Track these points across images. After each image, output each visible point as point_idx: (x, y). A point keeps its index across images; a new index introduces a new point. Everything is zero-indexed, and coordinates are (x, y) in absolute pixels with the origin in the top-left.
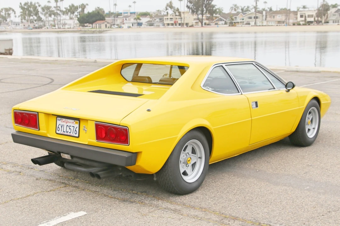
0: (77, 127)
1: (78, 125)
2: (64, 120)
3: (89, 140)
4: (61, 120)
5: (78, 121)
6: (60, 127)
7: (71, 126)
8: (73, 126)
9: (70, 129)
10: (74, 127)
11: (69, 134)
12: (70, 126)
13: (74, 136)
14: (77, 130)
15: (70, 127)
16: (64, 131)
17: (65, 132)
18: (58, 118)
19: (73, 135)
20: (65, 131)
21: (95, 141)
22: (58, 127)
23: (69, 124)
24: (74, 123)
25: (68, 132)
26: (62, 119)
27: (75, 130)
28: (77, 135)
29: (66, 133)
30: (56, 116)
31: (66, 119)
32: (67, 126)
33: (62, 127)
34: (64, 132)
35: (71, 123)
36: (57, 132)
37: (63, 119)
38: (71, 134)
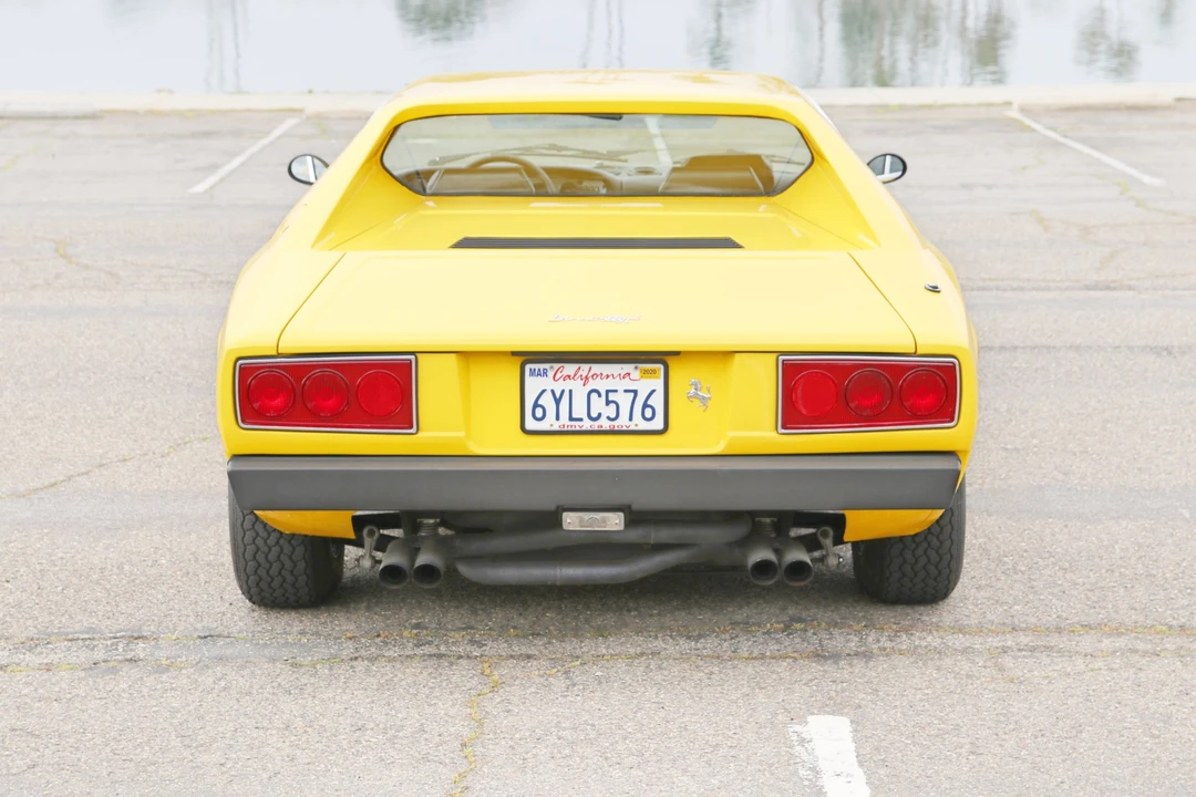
0: (653, 391)
1: (658, 384)
2: (570, 369)
3: (732, 434)
4: (551, 374)
5: (660, 367)
6: (547, 401)
7: (616, 391)
8: (626, 391)
9: (608, 402)
10: (635, 392)
11: (605, 424)
12: (608, 392)
13: (640, 428)
14: (657, 401)
15: (612, 397)
16: (574, 416)
17: (581, 420)
18: (528, 367)
19: (633, 428)
20: (585, 416)
21: (774, 434)
22: (536, 405)
23: (602, 386)
24: (635, 374)
25: (603, 418)
26: (556, 366)
27: (645, 405)
28: (658, 424)
29: (587, 425)
30: (523, 358)
31: (585, 367)
32: (594, 395)
33: (558, 402)
34: (571, 419)
35: (612, 377)
36: (531, 424)
37: (566, 365)
38: (623, 422)
